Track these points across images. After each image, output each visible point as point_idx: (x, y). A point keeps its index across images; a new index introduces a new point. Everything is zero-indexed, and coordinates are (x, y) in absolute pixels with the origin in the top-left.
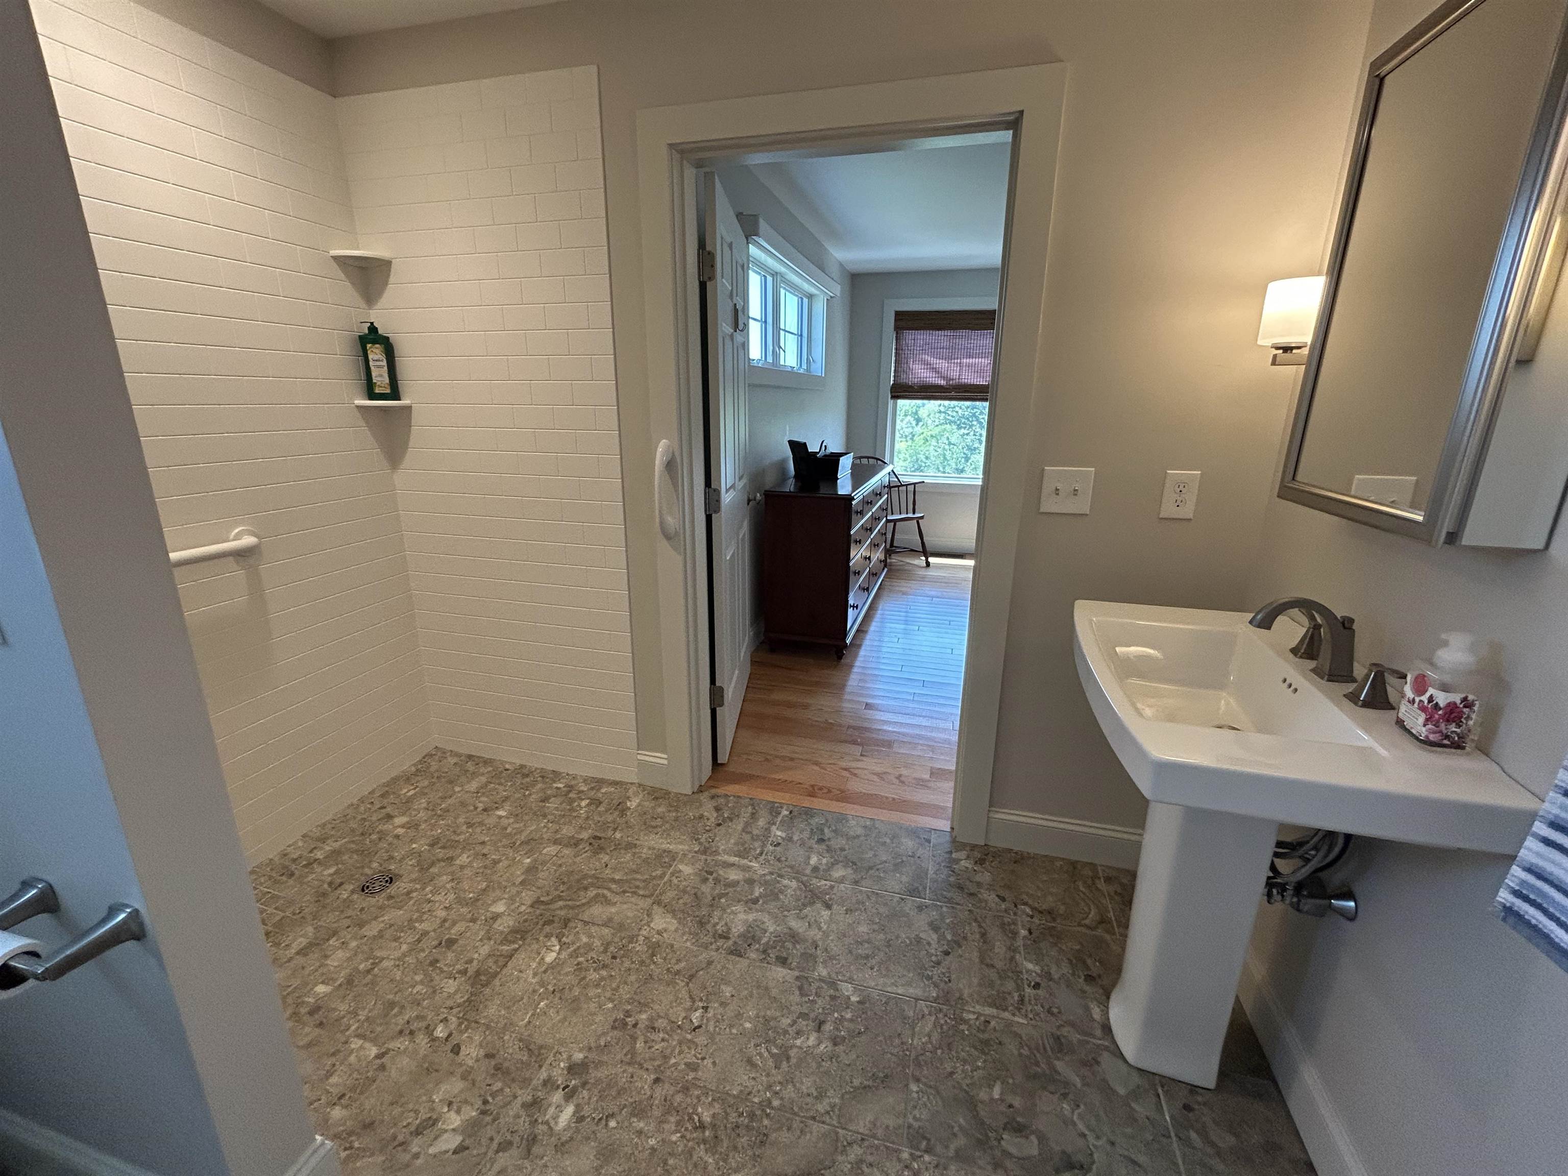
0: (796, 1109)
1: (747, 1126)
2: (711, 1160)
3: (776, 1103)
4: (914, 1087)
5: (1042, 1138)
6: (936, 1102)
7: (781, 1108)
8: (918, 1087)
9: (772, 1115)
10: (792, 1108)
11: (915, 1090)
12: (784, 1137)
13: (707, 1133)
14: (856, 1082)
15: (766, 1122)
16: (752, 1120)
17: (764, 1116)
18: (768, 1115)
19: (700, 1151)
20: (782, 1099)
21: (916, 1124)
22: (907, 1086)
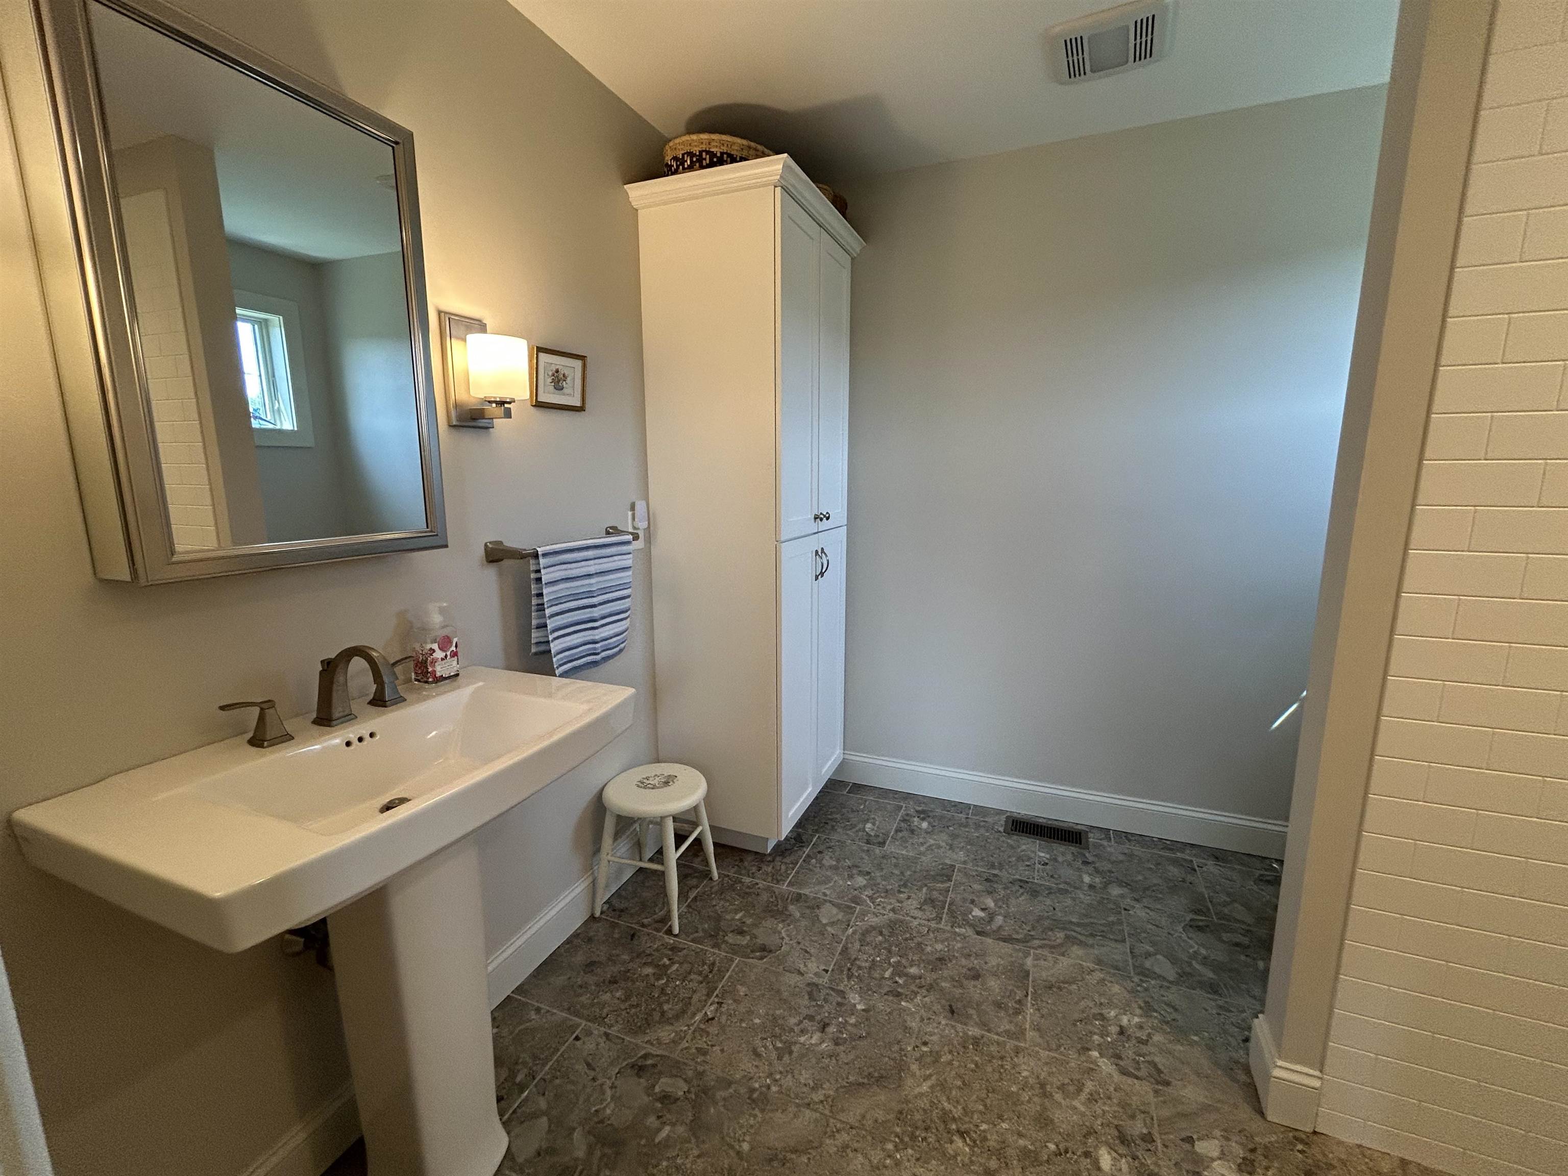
0: (869, 1138)
1: (917, 1128)
2: (946, 1104)
3: (890, 1146)
4: (746, 1146)
5: (649, 1090)
6: (729, 1129)
7: (884, 1141)
8: (740, 1146)
9: (893, 1136)
10: (873, 1138)
11: (746, 1143)
12: (880, 1115)
13: (954, 1127)
14: (804, 1159)
15: (898, 1130)
16: (913, 1133)
17: (900, 1135)
18: (897, 1136)
19: (957, 1112)
20: (883, 1150)
21: (757, 1112)
22: (752, 1149)
